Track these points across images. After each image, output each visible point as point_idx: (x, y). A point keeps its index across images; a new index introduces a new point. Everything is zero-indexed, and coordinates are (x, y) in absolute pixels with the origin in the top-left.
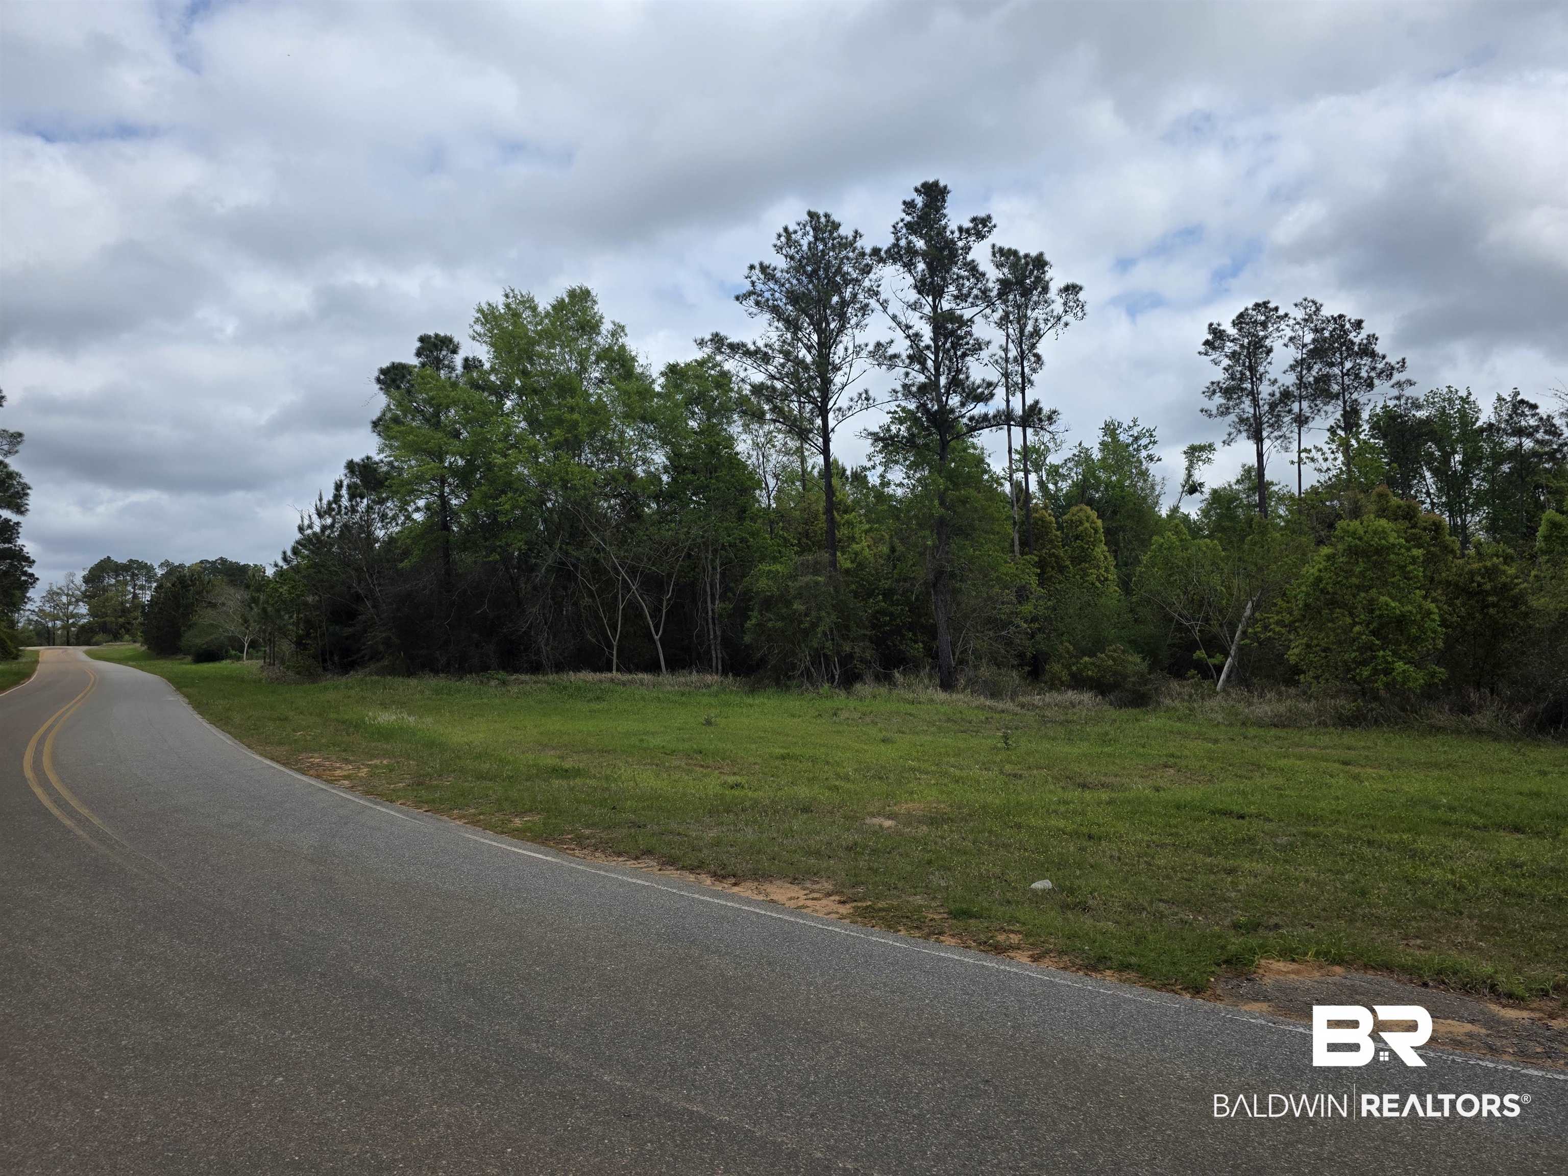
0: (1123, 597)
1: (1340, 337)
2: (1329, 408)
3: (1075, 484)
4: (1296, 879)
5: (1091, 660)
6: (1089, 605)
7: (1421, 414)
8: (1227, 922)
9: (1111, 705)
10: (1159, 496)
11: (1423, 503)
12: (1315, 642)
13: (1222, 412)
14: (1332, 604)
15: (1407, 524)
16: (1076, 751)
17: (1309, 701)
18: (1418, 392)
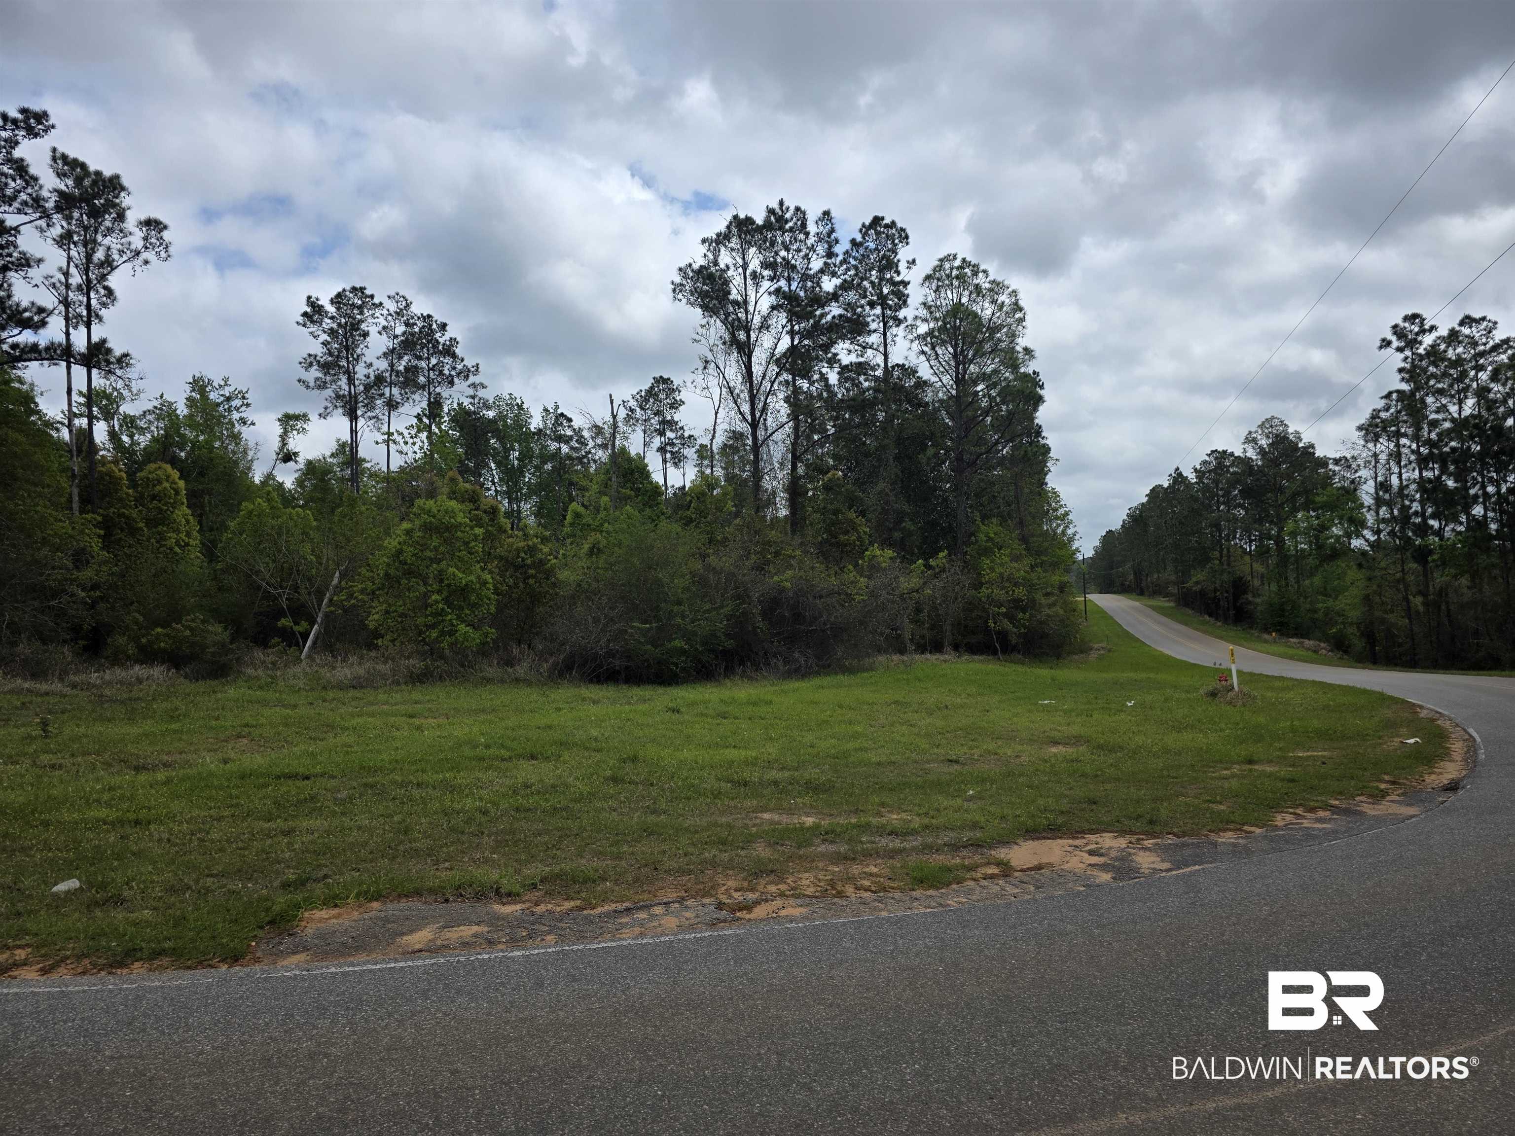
0: (206, 564)
1: (428, 334)
2: (417, 397)
3: (154, 440)
4: (350, 829)
5: (165, 631)
6: (165, 572)
7: (491, 414)
8: (276, 884)
9: (186, 678)
10: (252, 461)
11: (489, 489)
12: (393, 608)
13: (320, 386)
14: (409, 574)
15: (472, 506)
16: (135, 730)
17: (385, 663)
18: (488, 395)
